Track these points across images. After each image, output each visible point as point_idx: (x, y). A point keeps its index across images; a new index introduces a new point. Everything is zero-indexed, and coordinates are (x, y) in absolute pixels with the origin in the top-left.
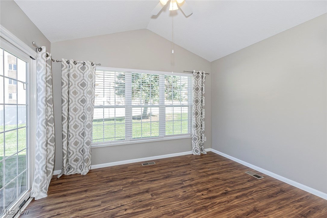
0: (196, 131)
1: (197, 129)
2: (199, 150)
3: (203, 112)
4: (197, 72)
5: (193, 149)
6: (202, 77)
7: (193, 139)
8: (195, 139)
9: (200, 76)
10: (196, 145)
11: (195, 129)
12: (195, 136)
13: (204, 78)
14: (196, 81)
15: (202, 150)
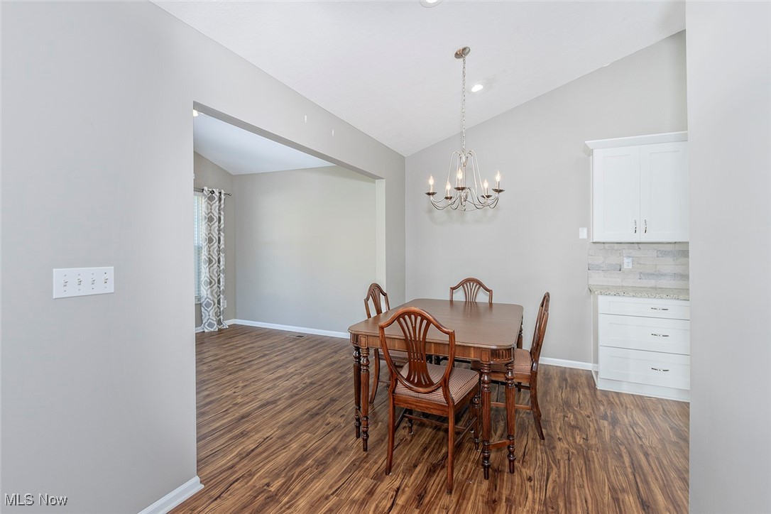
0: (209, 290)
1: (211, 287)
2: (215, 323)
3: (221, 259)
4: (211, 190)
5: (204, 322)
6: (220, 199)
7: (204, 305)
8: (208, 305)
9: (217, 198)
10: (209, 315)
11: (209, 286)
12: (207, 299)
13: (222, 201)
14: (209, 206)
15: (219, 322)
